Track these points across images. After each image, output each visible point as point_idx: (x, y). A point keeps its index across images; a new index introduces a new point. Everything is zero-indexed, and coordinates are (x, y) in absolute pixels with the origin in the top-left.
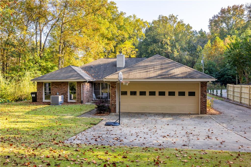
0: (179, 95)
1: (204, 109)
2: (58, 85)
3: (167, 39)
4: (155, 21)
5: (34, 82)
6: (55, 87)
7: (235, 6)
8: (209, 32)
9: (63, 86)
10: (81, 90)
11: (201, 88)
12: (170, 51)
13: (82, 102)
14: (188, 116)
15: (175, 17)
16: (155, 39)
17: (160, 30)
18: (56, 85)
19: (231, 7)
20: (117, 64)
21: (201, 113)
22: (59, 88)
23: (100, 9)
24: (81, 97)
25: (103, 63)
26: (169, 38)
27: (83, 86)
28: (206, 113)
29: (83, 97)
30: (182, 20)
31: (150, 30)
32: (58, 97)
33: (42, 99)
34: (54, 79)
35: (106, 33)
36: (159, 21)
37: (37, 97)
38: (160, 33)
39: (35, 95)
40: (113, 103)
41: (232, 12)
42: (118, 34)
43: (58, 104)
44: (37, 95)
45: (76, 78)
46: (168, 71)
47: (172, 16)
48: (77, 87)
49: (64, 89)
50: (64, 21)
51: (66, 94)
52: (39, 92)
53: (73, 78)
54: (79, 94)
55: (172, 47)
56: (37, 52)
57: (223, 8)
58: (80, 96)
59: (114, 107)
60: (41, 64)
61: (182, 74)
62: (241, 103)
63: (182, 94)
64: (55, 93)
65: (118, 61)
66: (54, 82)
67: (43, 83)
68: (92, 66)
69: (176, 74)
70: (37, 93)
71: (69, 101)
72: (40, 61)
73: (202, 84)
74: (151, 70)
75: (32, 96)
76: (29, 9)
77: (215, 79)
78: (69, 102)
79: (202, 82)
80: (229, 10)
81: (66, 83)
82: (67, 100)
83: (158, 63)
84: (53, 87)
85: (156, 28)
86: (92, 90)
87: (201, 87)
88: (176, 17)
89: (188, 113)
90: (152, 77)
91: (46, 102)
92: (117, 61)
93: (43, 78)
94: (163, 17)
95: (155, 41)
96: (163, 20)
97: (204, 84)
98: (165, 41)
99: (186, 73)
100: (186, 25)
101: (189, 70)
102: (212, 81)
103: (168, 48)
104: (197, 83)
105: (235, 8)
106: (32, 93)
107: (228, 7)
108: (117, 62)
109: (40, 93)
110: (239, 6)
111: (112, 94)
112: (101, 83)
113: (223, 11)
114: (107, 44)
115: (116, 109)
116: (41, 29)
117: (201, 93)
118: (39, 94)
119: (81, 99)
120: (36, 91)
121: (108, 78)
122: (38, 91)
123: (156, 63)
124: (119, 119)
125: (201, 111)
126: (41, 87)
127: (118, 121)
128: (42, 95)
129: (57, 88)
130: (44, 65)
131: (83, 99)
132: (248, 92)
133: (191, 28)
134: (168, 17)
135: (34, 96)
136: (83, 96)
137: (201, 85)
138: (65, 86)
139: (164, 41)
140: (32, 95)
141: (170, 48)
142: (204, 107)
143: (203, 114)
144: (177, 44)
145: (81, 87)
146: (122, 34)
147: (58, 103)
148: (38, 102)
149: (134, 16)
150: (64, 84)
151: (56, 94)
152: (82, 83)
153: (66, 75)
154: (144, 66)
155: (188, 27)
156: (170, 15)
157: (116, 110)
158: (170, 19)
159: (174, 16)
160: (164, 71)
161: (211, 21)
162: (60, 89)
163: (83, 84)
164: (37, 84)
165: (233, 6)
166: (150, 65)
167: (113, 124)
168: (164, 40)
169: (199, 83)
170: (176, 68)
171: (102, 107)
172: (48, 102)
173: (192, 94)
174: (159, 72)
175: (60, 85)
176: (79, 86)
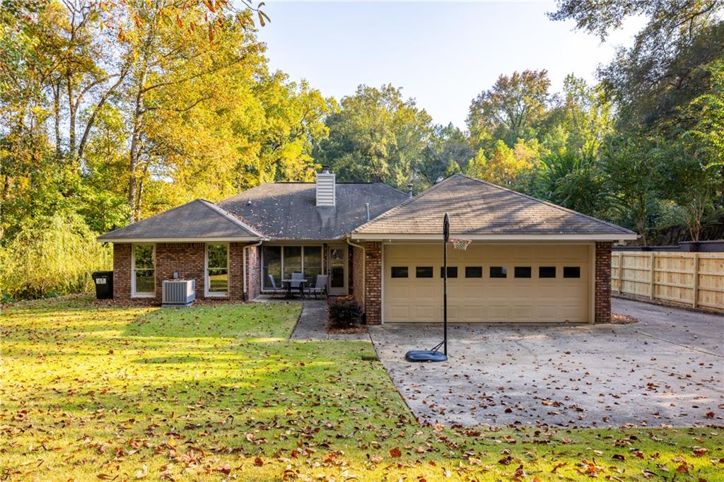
0: (540, 277)
1: (604, 310)
2: (177, 252)
3: (379, 141)
4: (350, 99)
5: (105, 243)
6: (168, 257)
7: (527, 73)
8: (468, 130)
9: (191, 254)
10: (242, 266)
11: (596, 258)
12: (387, 172)
13: (244, 298)
14: (572, 327)
15: (396, 91)
16: (351, 142)
17: (363, 122)
18: (170, 251)
19: (520, 75)
20: (317, 197)
21: (598, 320)
22: (179, 260)
23: (243, 58)
24: (242, 285)
25: (276, 195)
26: (384, 140)
27: (247, 255)
28: (608, 321)
29: (247, 284)
30: (413, 98)
31: (335, 119)
32: (186, 283)
33: (130, 290)
34: (166, 234)
35: (247, 122)
36: (359, 98)
37: (114, 286)
38: (361, 127)
39: (105, 280)
40: (372, 299)
41: (521, 86)
42: (269, 127)
43: (183, 304)
44: (114, 279)
45: (229, 232)
46: (509, 215)
47: (391, 89)
48: (231, 257)
49: (194, 261)
50: (143, 84)
51: (200, 276)
52: (119, 271)
53: (221, 233)
54: (236, 276)
55: (389, 162)
56: (71, 164)
57: (503, 76)
58: (240, 281)
59: (376, 310)
60: (85, 196)
61: (548, 220)
62: (621, 293)
63: (547, 272)
64: (167, 273)
65: (320, 190)
66: (164, 244)
67: (131, 247)
68: (250, 202)
69: (535, 222)
70: (115, 275)
71: (207, 294)
72: (80, 187)
73: (601, 248)
74: (465, 210)
75: (98, 282)
76: (48, 46)
77: (636, 235)
78: (207, 298)
79: (601, 242)
80: (515, 82)
81: (199, 248)
82: (203, 291)
83: (471, 193)
84: (162, 258)
85: (350, 115)
86: (260, 265)
87: (597, 255)
88: (398, 92)
89: (563, 321)
90: (479, 230)
91: (140, 299)
92: (317, 191)
93: (134, 232)
94: (367, 90)
95: (349, 147)
96: (368, 98)
97: (605, 247)
98: (375, 148)
99: (558, 218)
100: (419, 111)
101: (562, 213)
102: (625, 241)
103: (381, 165)
104: (584, 245)
105: (529, 78)
106: (97, 275)
107: (514, 74)
108: (318, 194)
109: (124, 273)
110: (538, 73)
111: (370, 274)
112: (285, 247)
113: (502, 84)
114: (243, 150)
115: (380, 314)
116: (75, 104)
117: (596, 269)
118: (121, 277)
119: (242, 289)
120: (112, 269)
121: (363, 232)
122: (117, 268)
123: (467, 193)
124: (445, 343)
125: (596, 316)
126: (125, 259)
127: (441, 350)
128: (130, 279)
129: (173, 259)
130: (94, 200)
131: (248, 289)
132: (650, 268)
133: (430, 119)
134: (380, 91)
135: (103, 281)
136: (247, 281)
137: (596, 251)
138: (195, 254)
139: (372, 148)
140: (97, 280)
141: (386, 165)
142: (604, 304)
143: (603, 322)
144: (401, 155)
145: (242, 256)
146: (278, 125)
147: (185, 300)
148: (118, 298)
149: (304, 84)
150: (194, 248)
151: (172, 278)
152: (246, 247)
153: (197, 224)
154: (442, 201)
155: (425, 118)
156: (384, 85)
157: (381, 316)
158: (384, 95)
159: (393, 89)
160: (499, 213)
161: (476, 106)
162: (182, 263)
163: (247, 249)
164: (115, 249)
165: (524, 73)
166: (456, 199)
167: (432, 357)
168: (374, 144)
169: (592, 244)
170: (526, 207)
171: (349, 310)
172: (147, 298)
173: (572, 273)
174: (489, 217)
175: (183, 251)
176: (235, 255)
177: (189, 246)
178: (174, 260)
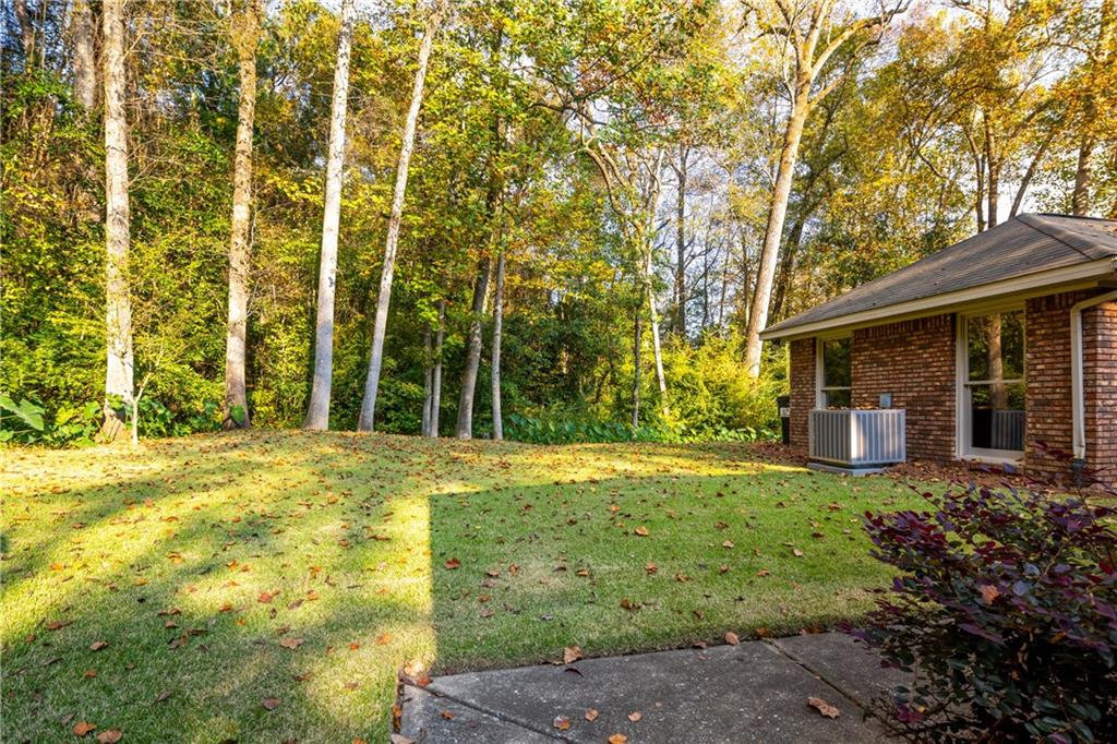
2: (891, 345)
6: (874, 360)
9: (921, 347)
10: (1069, 371)
13: (1077, 475)
18: (876, 345)
22: (895, 363)
24: (1069, 433)
29: (1089, 434)
32: (848, 417)
37: (791, 420)
44: (791, 408)
49: (927, 365)
51: (944, 403)
52: (798, 393)
58: (1061, 420)
64: (871, 395)
66: (867, 329)
67: (814, 344)
70: (792, 401)
71: (963, 452)
81: (937, 328)
82: (947, 444)
84: (863, 363)
109: (805, 397)
118: (800, 405)
122: (794, 388)
126: (807, 368)
128: (812, 408)
129: (881, 363)
131: (1089, 448)
136: (1089, 420)
138: (929, 345)
140: (782, 410)
145: (1067, 337)
148: (795, 443)
152: (1083, 306)
162: (901, 371)
163: (1087, 311)
164: (793, 351)
175: (903, 342)
176: (1045, 337)
177: (916, 329)
178: (884, 364)
